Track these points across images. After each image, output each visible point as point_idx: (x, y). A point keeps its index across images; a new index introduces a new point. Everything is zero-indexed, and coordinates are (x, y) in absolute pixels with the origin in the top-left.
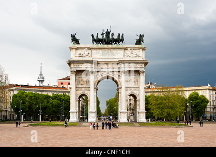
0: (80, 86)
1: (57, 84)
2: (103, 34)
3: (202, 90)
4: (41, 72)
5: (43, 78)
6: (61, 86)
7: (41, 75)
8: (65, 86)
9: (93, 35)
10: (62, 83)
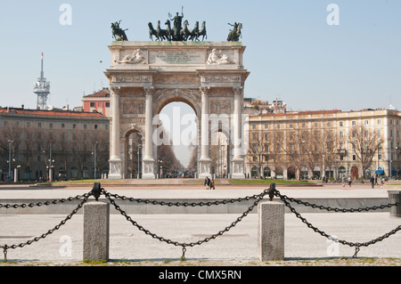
0: (128, 116)
1: (82, 104)
2: (168, 23)
3: (375, 117)
4: (42, 73)
5: (48, 87)
6: (92, 109)
7: (42, 79)
8: (100, 110)
9: (150, 25)
10: (92, 104)
